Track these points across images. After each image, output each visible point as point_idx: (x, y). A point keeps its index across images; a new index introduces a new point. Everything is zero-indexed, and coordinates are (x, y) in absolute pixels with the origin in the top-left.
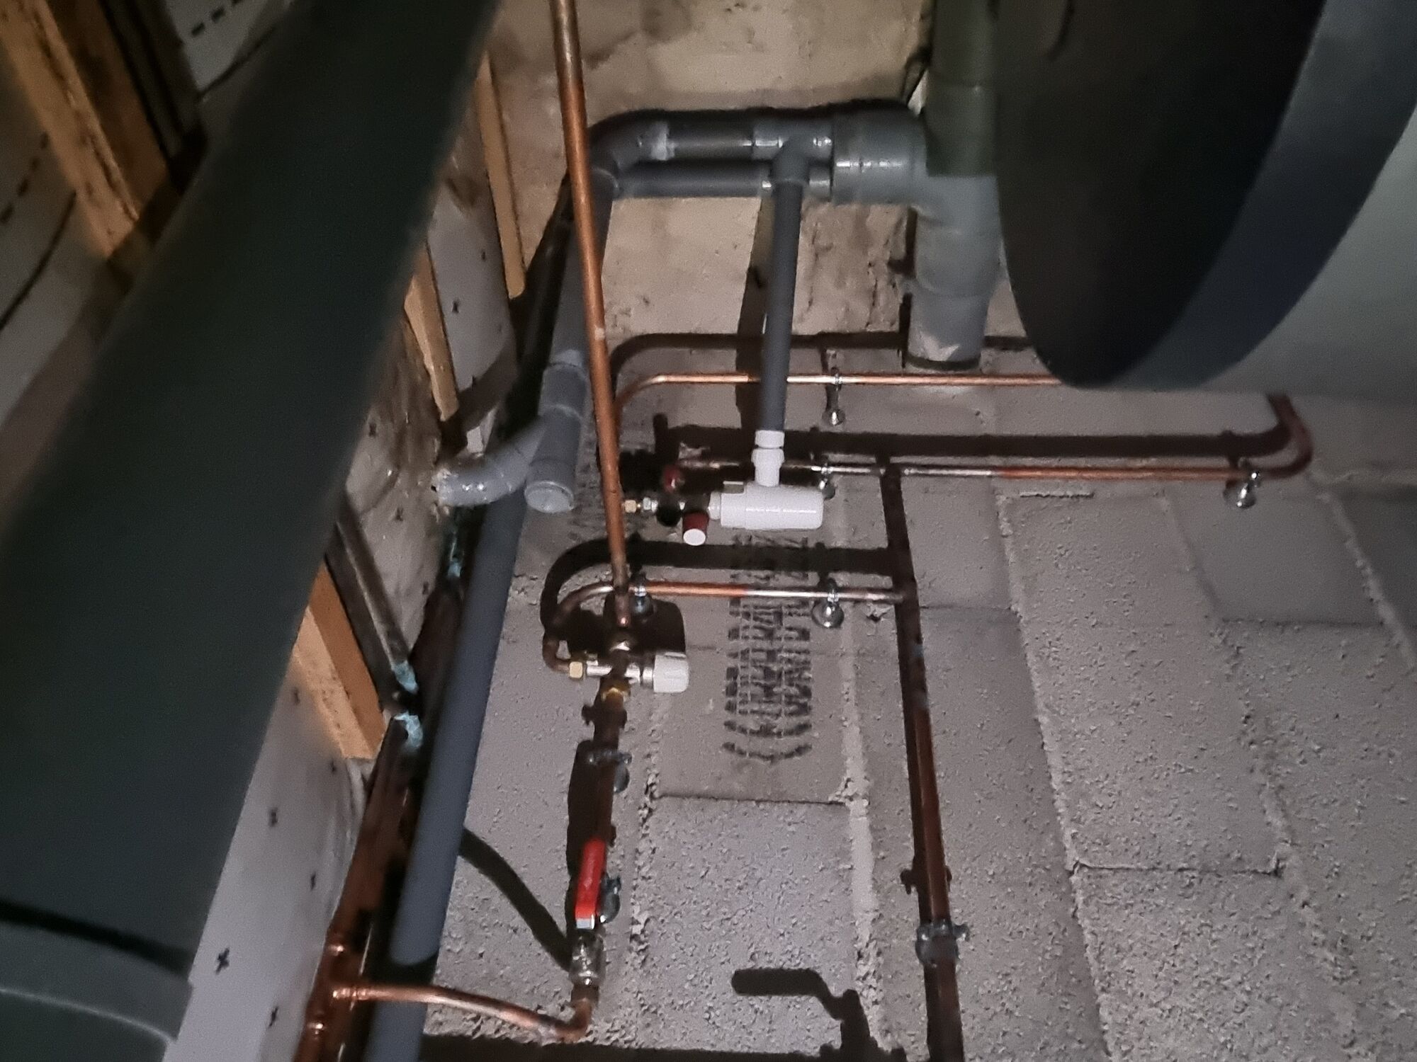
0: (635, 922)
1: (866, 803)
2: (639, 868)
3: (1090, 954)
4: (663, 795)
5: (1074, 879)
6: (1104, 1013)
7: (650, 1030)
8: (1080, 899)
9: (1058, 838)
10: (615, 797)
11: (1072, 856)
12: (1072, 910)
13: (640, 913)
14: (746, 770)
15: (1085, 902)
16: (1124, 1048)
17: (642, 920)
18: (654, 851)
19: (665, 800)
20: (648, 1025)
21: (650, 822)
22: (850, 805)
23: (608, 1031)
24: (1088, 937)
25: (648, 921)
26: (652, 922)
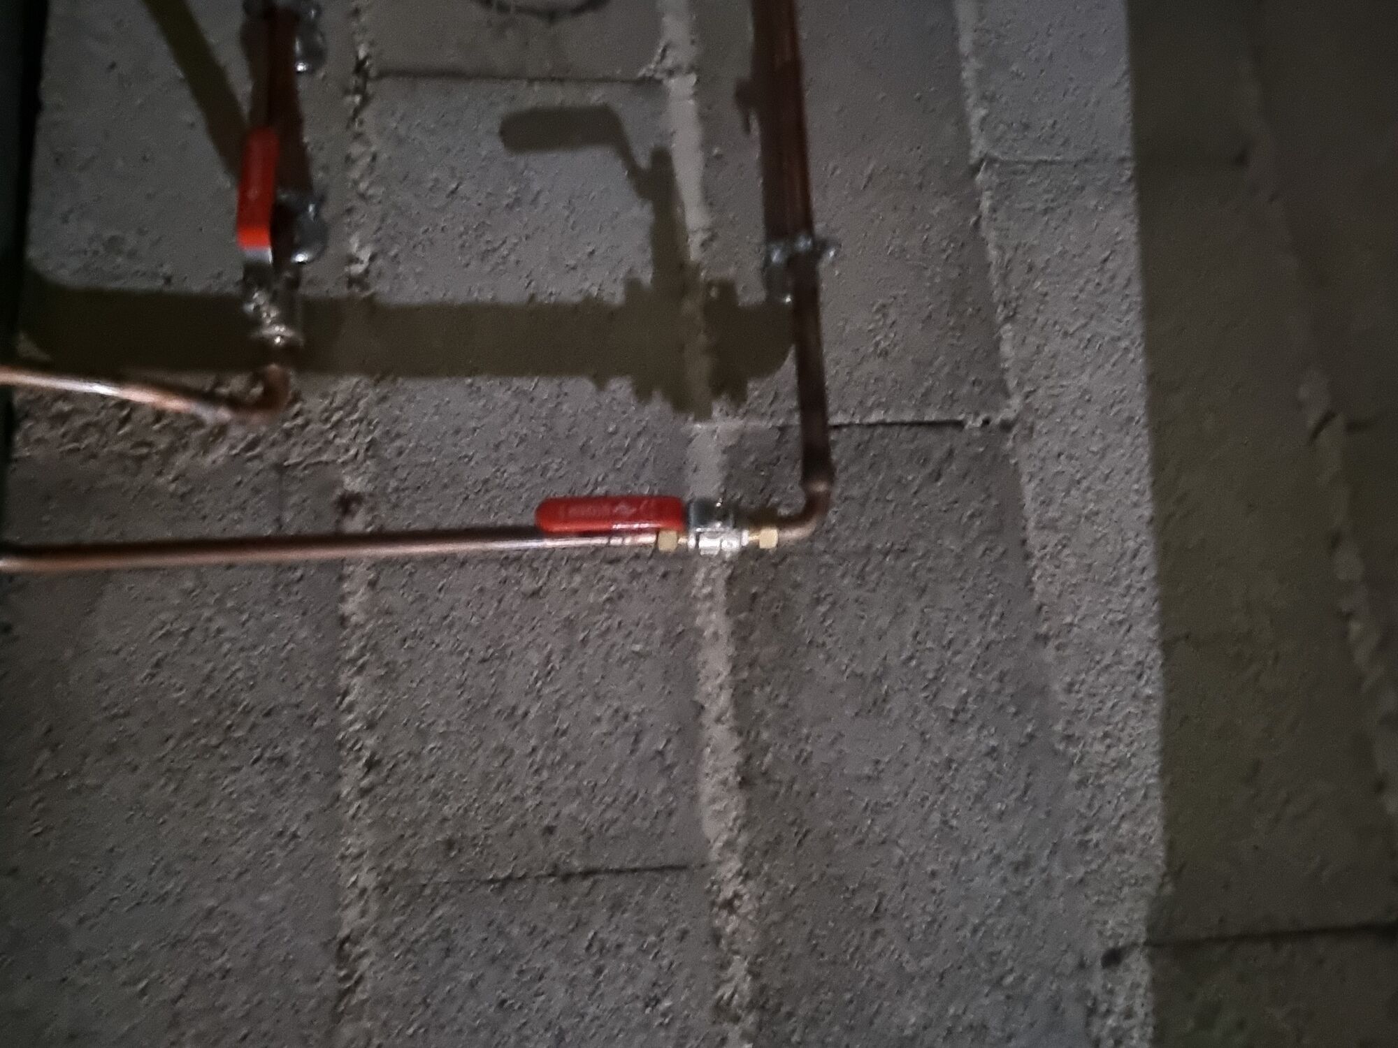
0: (353, 260)
1: (693, 79)
2: (356, 183)
3: (994, 276)
4: (382, 75)
5: (980, 177)
6: (1006, 349)
7: (386, 405)
8: (986, 204)
9: (962, 121)
10: (302, 85)
11: (979, 146)
12: (973, 219)
13: (361, 247)
14: (509, 33)
15: (994, 210)
16: (1027, 389)
17: (365, 255)
18: (374, 158)
19: (386, 83)
20: (384, 399)
21: (367, 115)
22: (673, 83)
23: (326, 410)
24: (993, 254)
25: (372, 259)
26: (380, 262)
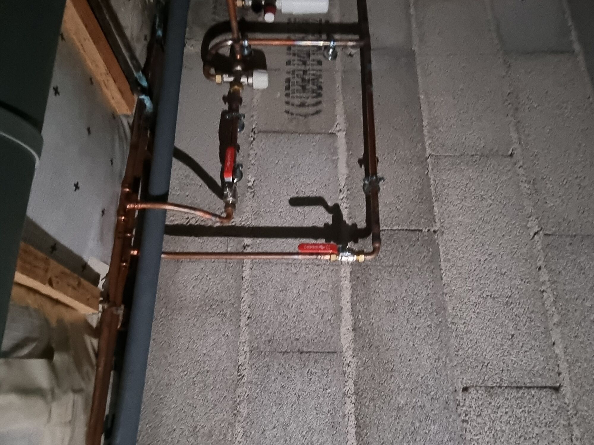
0: (249, 182)
1: (345, 133)
2: (250, 161)
3: (432, 188)
4: (259, 132)
5: (428, 160)
6: (435, 209)
7: (256, 220)
8: (430, 168)
9: (423, 144)
10: (238, 134)
11: (429, 151)
12: (426, 172)
13: (251, 178)
14: (294, 121)
15: (432, 169)
16: (442, 221)
17: (252, 180)
18: (256, 154)
19: (260, 134)
20: (256, 219)
21: (254, 143)
22: (339, 134)
23: (240, 221)
24: (432, 182)
25: (254, 181)
26: (256, 182)
